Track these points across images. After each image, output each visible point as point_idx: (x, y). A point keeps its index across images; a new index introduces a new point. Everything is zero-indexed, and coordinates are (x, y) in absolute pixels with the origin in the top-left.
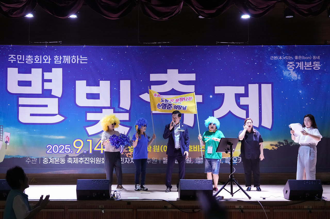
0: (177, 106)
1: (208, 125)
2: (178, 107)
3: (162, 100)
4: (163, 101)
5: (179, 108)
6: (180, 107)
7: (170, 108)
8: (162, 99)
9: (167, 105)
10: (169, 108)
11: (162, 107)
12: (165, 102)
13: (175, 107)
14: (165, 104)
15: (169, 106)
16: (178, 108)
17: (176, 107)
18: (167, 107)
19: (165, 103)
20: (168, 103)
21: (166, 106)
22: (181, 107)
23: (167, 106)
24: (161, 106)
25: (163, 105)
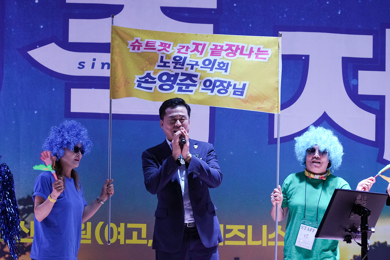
0: (216, 81)
1: (304, 154)
2: (218, 84)
3: (162, 61)
4: (165, 66)
5: (221, 87)
6: (225, 85)
7: (191, 88)
8: (162, 57)
9: (180, 77)
10: (184, 88)
11: (159, 83)
12: (175, 67)
13: (208, 84)
14: (172, 76)
15: (188, 82)
16: (217, 87)
17: (210, 86)
18: (178, 84)
19: (173, 72)
20: (183, 71)
21: (174, 82)
22: (229, 84)
23: (178, 81)
24: (157, 80)
25: (165, 78)
